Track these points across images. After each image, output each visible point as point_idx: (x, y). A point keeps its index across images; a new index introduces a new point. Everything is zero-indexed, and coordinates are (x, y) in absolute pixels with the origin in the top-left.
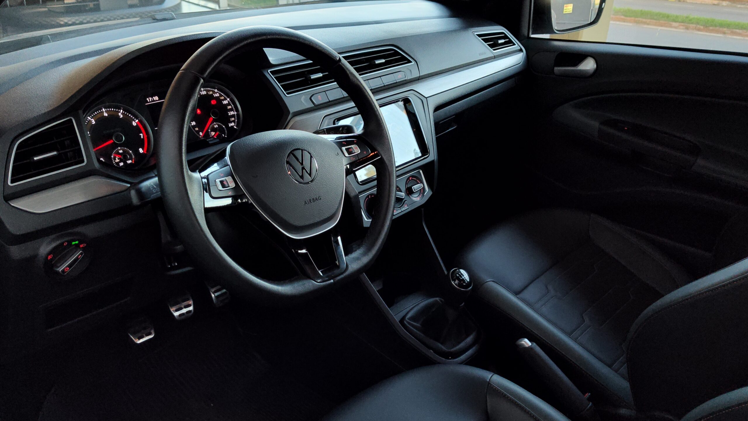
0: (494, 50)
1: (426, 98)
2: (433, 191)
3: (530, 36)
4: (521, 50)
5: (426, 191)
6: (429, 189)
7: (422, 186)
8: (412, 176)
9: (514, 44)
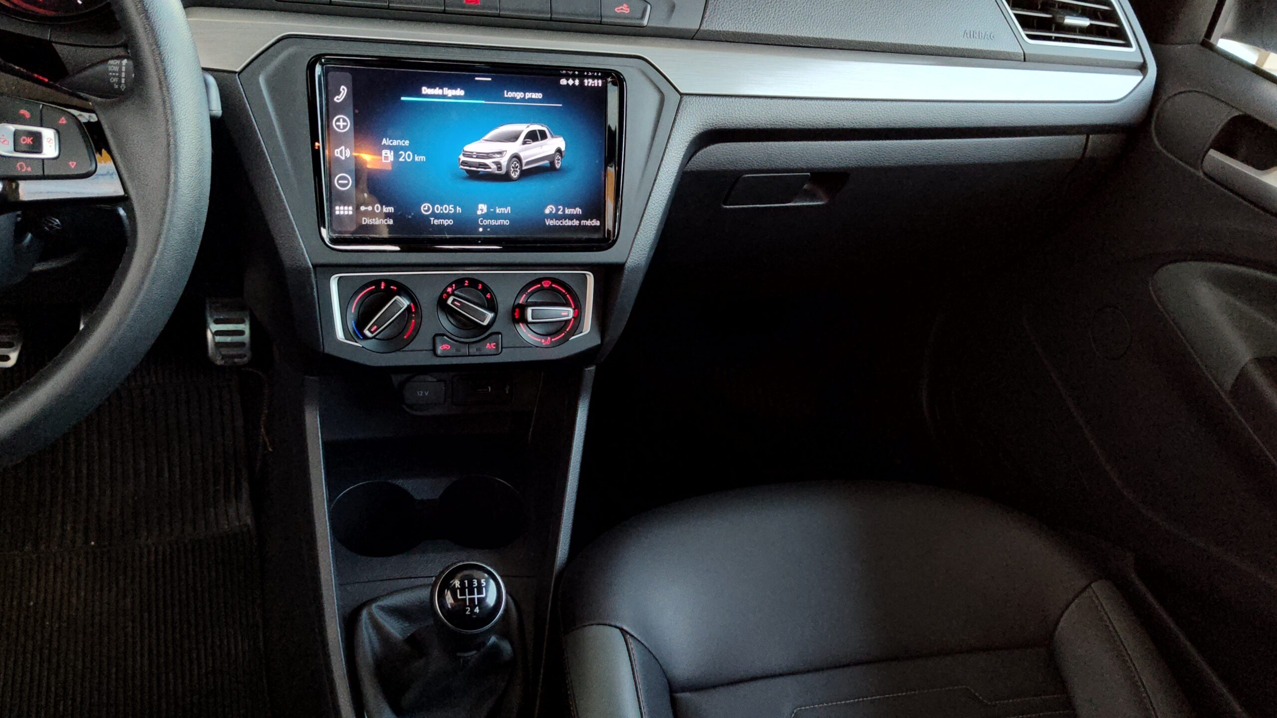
0: (1031, 37)
1: (682, 95)
2: (603, 338)
3: (1212, 40)
4: (1142, 68)
5: (581, 332)
6: (596, 329)
7: (568, 316)
8: (554, 280)
9: (1128, 45)
